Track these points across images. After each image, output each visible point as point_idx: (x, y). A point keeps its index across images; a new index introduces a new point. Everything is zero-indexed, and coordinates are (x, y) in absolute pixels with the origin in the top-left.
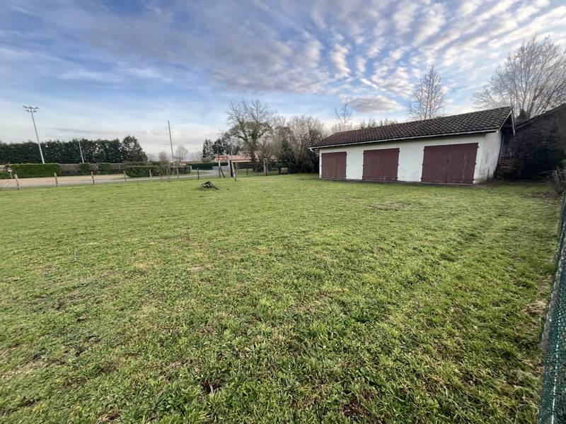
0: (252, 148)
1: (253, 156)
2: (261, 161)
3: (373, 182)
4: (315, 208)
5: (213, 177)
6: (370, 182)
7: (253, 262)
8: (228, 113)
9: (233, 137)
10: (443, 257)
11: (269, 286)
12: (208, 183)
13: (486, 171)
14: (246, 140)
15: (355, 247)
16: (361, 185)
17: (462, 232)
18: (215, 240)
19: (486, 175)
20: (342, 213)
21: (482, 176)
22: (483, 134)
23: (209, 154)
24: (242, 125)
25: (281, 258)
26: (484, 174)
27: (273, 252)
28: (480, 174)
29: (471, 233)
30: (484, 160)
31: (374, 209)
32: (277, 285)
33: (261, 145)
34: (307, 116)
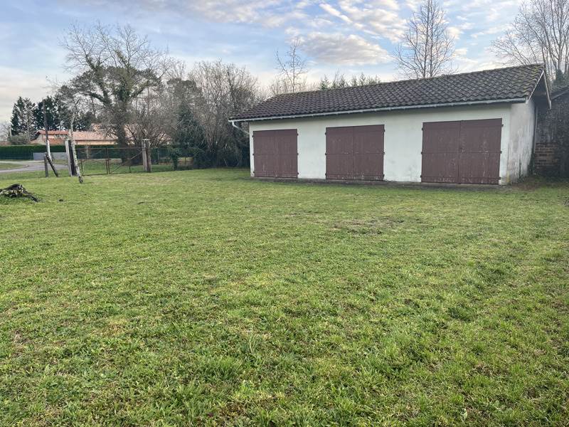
0: (119, 117)
1: (121, 134)
2: (138, 143)
3: (344, 184)
4: (236, 234)
5: (31, 176)
6: (338, 184)
7: (91, 356)
8: (67, 47)
9: (78, 95)
10: (453, 314)
11: (121, 407)
12: (15, 186)
13: (517, 164)
14: (106, 101)
15: (304, 306)
16: (322, 190)
17: (483, 267)
18: (10, 312)
19: (517, 171)
20: (286, 241)
21: (512, 172)
22: (508, 105)
23: (24, 127)
24: (97, 72)
25: (154, 340)
26: (514, 169)
27: (140, 329)
28: (508, 169)
29: (496, 267)
30: (512, 146)
31: (343, 232)
32: (139, 401)
33: (137, 112)
34: (226, 63)
